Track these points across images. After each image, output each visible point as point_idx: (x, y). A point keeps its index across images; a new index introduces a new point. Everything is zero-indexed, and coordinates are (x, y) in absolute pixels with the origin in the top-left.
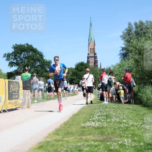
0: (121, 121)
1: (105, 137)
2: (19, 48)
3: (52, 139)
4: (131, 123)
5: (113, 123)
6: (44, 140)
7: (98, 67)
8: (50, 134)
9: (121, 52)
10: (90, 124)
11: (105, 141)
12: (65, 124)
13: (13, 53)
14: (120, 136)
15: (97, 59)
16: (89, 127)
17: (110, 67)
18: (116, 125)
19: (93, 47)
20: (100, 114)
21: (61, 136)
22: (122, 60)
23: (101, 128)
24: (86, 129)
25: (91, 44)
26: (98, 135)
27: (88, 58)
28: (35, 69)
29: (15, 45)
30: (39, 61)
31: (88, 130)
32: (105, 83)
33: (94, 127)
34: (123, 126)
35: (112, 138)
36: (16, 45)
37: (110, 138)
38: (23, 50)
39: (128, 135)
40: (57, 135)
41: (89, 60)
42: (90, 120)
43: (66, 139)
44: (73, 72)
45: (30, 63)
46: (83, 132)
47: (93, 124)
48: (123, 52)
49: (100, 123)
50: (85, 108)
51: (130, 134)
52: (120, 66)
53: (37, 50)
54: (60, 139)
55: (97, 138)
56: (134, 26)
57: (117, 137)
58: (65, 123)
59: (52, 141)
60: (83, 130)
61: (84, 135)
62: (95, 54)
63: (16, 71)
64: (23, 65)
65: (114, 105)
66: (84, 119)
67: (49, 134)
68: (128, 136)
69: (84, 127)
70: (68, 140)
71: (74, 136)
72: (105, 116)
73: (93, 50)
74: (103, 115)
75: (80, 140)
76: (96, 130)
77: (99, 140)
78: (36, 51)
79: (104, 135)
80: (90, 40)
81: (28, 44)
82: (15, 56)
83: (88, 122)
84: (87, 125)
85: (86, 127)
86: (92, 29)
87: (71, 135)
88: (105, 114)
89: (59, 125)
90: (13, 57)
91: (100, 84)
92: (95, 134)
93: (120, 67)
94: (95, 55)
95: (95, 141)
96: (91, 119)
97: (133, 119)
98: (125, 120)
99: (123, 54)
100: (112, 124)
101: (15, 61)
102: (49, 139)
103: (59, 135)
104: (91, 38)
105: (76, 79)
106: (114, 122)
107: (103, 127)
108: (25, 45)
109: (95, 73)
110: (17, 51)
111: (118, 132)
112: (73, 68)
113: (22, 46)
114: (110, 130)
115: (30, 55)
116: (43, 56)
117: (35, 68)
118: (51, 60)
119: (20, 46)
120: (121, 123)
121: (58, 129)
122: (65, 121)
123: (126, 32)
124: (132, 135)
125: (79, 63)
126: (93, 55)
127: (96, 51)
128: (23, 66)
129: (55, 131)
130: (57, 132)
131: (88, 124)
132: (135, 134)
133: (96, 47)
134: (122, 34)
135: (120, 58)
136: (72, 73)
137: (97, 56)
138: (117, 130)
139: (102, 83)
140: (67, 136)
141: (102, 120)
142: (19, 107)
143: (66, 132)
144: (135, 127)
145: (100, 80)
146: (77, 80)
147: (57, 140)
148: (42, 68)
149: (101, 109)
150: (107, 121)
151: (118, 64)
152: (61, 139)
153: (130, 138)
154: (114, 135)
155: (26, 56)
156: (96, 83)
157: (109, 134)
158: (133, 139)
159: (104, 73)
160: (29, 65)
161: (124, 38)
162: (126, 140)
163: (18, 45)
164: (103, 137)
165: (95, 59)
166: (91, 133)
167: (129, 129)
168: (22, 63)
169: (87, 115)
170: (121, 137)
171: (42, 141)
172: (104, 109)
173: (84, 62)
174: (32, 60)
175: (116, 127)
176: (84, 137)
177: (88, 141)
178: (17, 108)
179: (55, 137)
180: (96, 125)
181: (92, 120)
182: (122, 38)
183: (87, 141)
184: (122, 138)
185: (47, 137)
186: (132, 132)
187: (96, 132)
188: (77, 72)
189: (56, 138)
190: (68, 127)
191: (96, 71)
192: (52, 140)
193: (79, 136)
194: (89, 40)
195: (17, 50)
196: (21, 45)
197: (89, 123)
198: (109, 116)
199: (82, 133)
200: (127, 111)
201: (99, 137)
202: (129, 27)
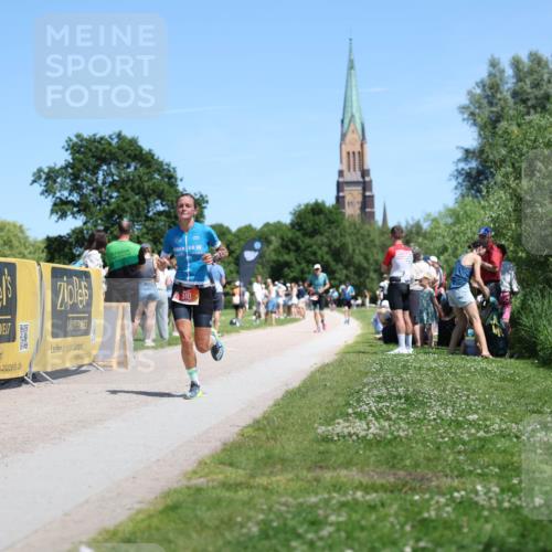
0: (460, 419)
1: (402, 473)
2: (90, 150)
3: (213, 481)
4: (496, 427)
5: (433, 423)
6: (185, 482)
7: (376, 222)
8: (206, 463)
9: (462, 165)
10: (347, 427)
11: (404, 490)
12: (256, 427)
13: (67, 166)
14: (456, 473)
15: (371, 190)
16: (344, 437)
17: (419, 222)
18: (441, 431)
19: (357, 148)
20: (384, 392)
21: (244, 469)
22: (463, 196)
23: (390, 442)
24: (333, 447)
25: (350, 137)
26: (377, 467)
27: (340, 187)
28: (146, 228)
29: (75, 139)
30: (161, 196)
31: (342, 451)
32: (403, 281)
33: (365, 437)
34: (470, 435)
35: (430, 480)
36: (78, 136)
37: (422, 479)
38: (104, 155)
39: (487, 467)
40: (231, 465)
41: (341, 194)
42: (348, 415)
43: (263, 481)
44: (283, 239)
45: (129, 202)
46: (323, 455)
47: (359, 427)
48: (467, 167)
49: (386, 424)
50: (327, 369)
51: (494, 465)
52: (457, 217)
53: (153, 156)
54: (239, 480)
55: (376, 477)
56: (509, 72)
57: (447, 476)
58: (257, 422)
59: (213, 488)
60: (321, 448)
61: (327, 468)
62: (365, 173)
63: (78, 232)
64: (105, 211)
65: (434, 360)
66: (327, 408)
67: (202, 463)
68: (486, 470)
69: (326, 439)
70: (271, 484)
71: (290, 469)
72: (403, 401)
73: (357, 158)
74: (395, 393)
75: (315, 483)
76: (371, 451)
77: (382, 485)
78: (149, 162)
79: (399, 469)
80: (345, 122)
81: (123, 134)
82: (75, 177)
83: (341, 421)
84: (338, 429)
85: (336, 438)
86: (354, 83)
87: (279, 467)
88: (401, 390)
89: (237, 430)
90: (68, 181)
91: (385, 284)
92: (368, 465)
93: (458, 220)
94: (363, 176)
95: (367, 489)
96: (350, 411)
97: (504, 409)
98: (476, 413)
99: (468, 175)
100: (427, 429)
101: (75, 198)
102: (202, 480)
103: (237, 467)
104: (353, 116)
105: (295, 263)
106: (435, 419)
107: (396, 438)
108: (110, 137)
109: (366, 244)
110: (81, 161)
111: (451, 458)
112: (285, 225)
113: (99, 142)
114: (422, 448)
115: (128, 177)
116: (176, 179)
117: (147, 224)
118: (204, 194)
119: (95, 141)
120: (459, 425)
121: (232, 443)
122: (258, 414)
123: (478, 91)
124: (503, 467)
125: (307, 205)
126: (357, 177)
127: (369, 163)
128: (102, 215)
129: (224, 450)
130: (229, 454)
131: (341, 427)
132: (512, 464)
133: (367, 147)
134: (465, 101)
135: (456, 188)
136: (280, 241)
137: (371, 181)
138: (448, 451)
139: (392, 279)
140: (267, 472)
141: (390, 413)
142: (91, 364)
143: (261, 454)
144: (511, 440)
145: (384, 268)
146: (298, 268)
147: (231, 485)
148: (173, 223)
149: (389, 374)
150: (408, 418)
151: (450, 210)
152: (243, 480)
153: (495, 481)
154: (436, 467)
155: (116, 178)
156: (368, 277)
157: (417, 465)
158: (505, 484)
159: (399, 242)
160: (124, 211)
161: (472, 114)
162: (479, 488)
163: (85, 136)
164: (395, 474)
165: (364, 190)
166: (351, 459)
167: (491, 446)
168: (99, 203)
169: (336, 394)
170: (460, 475)
171: (175, 486)
172: (398, 375)
173: (323, 203)
174: (137, 194)
175: (443, 438)
176: (328, 475)
177: (340, 489)
178: (83, 368)
179: (220, 473)
180: (371, 431)
181: (355, 413)
182: (466, 116)
183: (337, 487)
184: (464, 480)
185: (195, 472)
186: (500, 459)
187: (369, 457)
188: (298, 238)
189: (226, 477)
190: (268, 438)
191: (369, 235)
192: (210, 484)
193: (309, 469)
194: (342, 121)
195: (81, 156)
196: (98, 136)
197: (347, 424)
198: (417, 400)
199: (318, 458)
200: (483, 382)
201: (381, 474)
202: (490, 75)
